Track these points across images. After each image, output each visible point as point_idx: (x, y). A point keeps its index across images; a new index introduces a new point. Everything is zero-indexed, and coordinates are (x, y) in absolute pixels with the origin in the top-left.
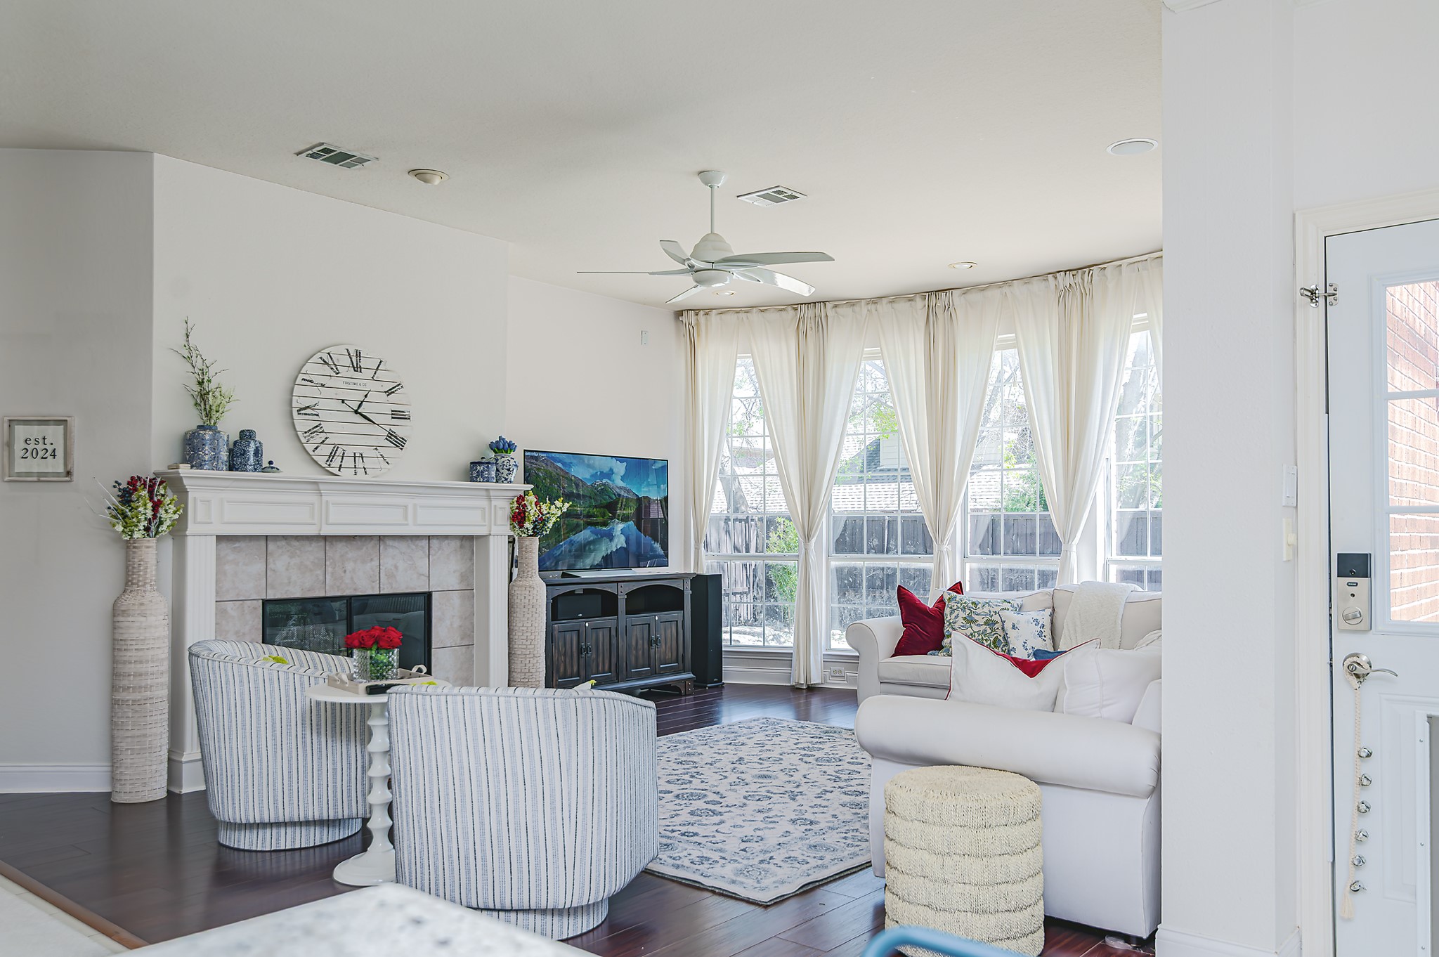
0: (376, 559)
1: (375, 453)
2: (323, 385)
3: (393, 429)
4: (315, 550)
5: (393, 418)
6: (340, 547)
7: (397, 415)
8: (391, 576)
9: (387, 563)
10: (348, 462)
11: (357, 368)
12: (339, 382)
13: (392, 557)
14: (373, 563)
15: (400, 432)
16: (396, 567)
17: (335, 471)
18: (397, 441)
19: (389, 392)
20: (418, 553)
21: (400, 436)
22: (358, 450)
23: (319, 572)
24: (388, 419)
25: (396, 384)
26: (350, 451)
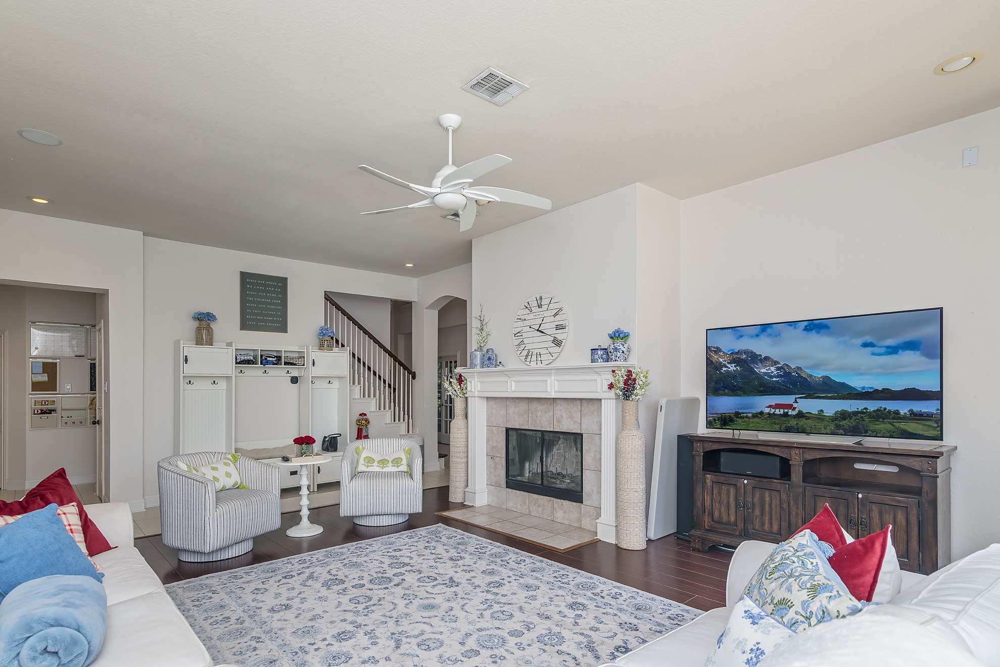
0: (552, 411)
1: (547, 351)
2: (525, 320)
3: (556, 336)
4: (523, 406)
5: (556, 329)
6: (534, 405)
7: (559, 327)
8: (559, 421)
9: (558, 414)
10: (534, 358)
11: (540, 306)
12: (532, 316)
13: (560, 410)
14: (550, 413)
15: (559, 337)
16: (562, 416)
17: (528, 363)
18: (557, 343)
19: (555, 315)
20: (575, 409)
21: (560, 339)
22: (539, 351)
23: (526, 416)
24: (554, 331)
25: (559, 309)
26: (535, 353)
